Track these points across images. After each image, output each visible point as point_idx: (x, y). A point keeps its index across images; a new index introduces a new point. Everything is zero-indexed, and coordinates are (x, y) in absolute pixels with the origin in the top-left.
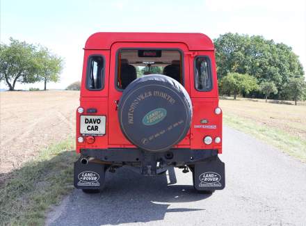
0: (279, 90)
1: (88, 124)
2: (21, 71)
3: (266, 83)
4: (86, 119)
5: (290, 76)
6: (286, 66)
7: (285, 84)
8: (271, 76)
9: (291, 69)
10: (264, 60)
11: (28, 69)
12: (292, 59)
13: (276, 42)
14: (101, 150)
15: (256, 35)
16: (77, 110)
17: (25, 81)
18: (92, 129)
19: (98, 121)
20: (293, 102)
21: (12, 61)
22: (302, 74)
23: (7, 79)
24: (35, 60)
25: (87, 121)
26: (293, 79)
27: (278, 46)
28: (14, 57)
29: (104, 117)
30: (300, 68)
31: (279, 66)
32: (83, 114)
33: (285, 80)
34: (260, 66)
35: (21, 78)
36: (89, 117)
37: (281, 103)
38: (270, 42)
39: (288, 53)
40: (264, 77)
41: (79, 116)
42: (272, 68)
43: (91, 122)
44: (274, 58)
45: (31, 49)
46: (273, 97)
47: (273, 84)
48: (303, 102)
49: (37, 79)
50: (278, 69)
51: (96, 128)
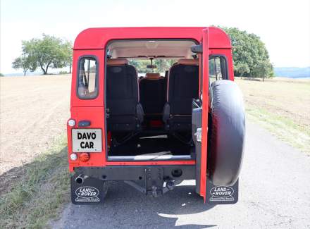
0: (251, 69)
1: (82, 140)
2: (52, 59)
3: (241, 65)
4: (79, 134)
5: (260, 59)
6: (256, 51)
7: (255, 66)
8: (245, 59)
9: (260, 54)
10: (239, 47)
11: (57, 58)
12: (260, 46)
13: (248, 33)
14: (98, 168)
15: (233, 28)
16: (68, 123)
17: (55, 66)
18: (87, 146)
19: (93, 136)
20: (261, 79)
21: (44, 52)
22: (268, 57)
23: (41, 65)
24: (61, 50)
25: (80, 136)
26: (261, 62)
27: (249, 36)
28: (46, 48)
29: (100, 130)
30: (266, 53)
31: (251, 51)
32: (75, 127)
33: (255, 63)
34: (236, 51)
35: (52, 64)
36: (82, 131)
37: (252, 80)
38: (243, 33)
39: (257, 41)
40: (240, 59)
41: (70, 129)
42: (246, 53)
43: (84, 137)
44: (247, 45)
45: (59, 41)
46: (246, 75)
47: (246, 65)
48: (268, 79)
49: (65, 65)
50: (250, 54)
51: (92, 145)
